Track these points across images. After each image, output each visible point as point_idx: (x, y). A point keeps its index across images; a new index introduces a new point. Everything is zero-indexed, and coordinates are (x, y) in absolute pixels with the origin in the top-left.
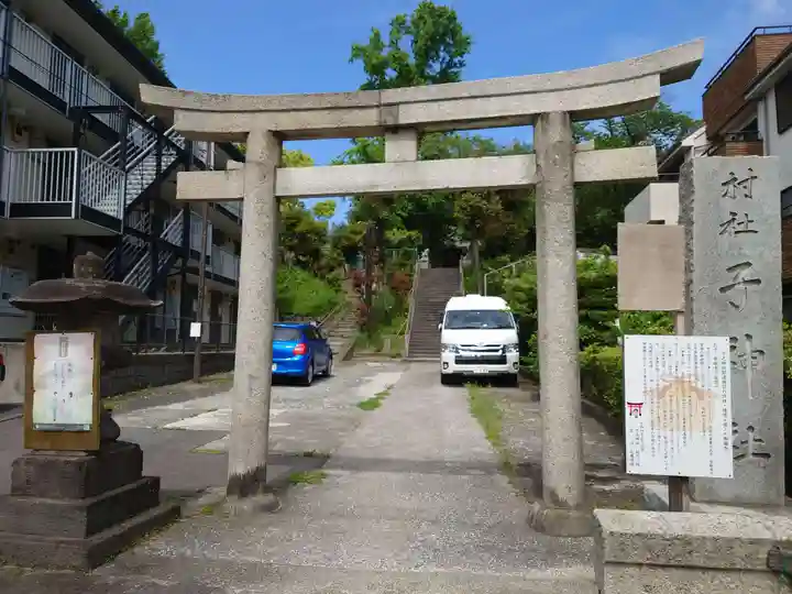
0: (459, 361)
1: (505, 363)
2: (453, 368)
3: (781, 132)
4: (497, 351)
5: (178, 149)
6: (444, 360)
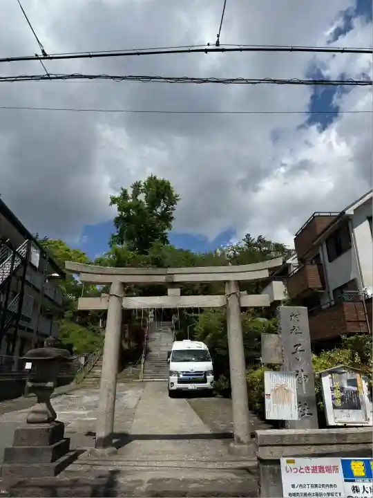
0: (180, 381)
1: (206, 382)
2: (177, 386)
3: (330, 261)
4: (201, 375)
5: (21, 258)
6: (171, 381)
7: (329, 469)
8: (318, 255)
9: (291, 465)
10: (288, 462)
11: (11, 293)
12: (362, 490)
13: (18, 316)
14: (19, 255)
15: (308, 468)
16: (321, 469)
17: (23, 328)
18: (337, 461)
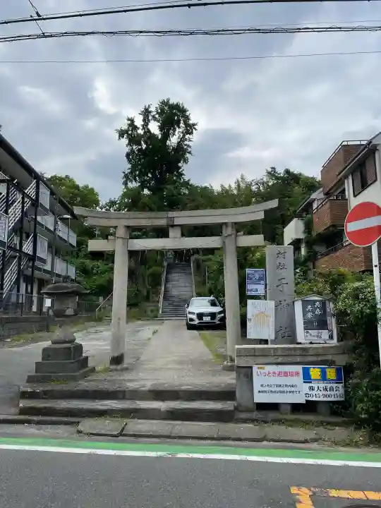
3: (355, 196)
5: (31, 199)
7: (292, 374)
8: (344, 190)
9: (262, 371)
10: (258, 368)
11: (24, 235)
12: (316, 389)
13: (33, 258)
14: (29, 197)
15: (274, 373)
16: (286, 374)
17: (39, 269)
18: (299, 368)
